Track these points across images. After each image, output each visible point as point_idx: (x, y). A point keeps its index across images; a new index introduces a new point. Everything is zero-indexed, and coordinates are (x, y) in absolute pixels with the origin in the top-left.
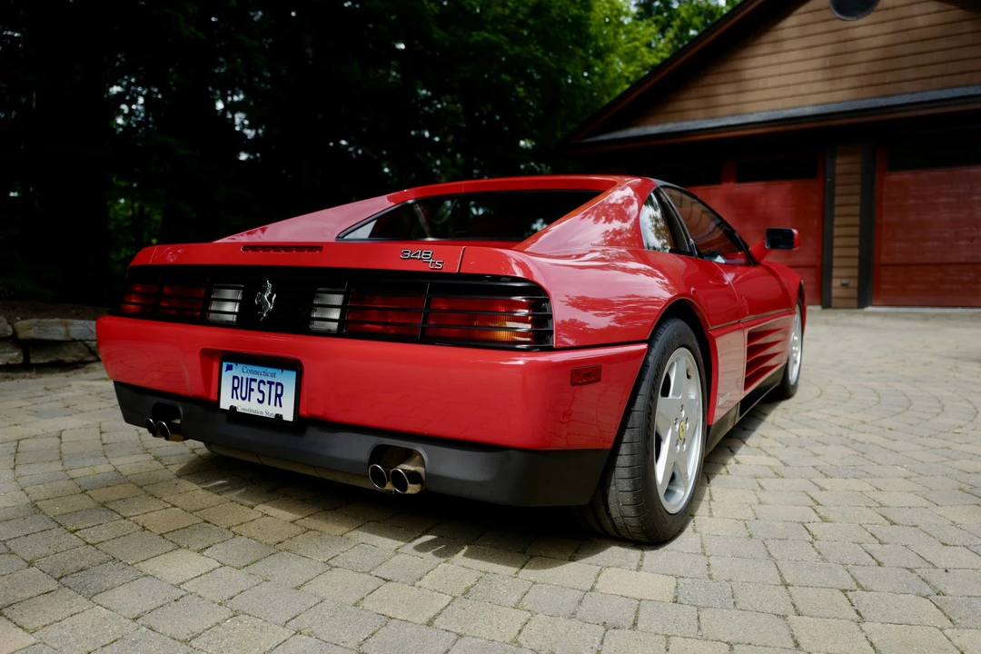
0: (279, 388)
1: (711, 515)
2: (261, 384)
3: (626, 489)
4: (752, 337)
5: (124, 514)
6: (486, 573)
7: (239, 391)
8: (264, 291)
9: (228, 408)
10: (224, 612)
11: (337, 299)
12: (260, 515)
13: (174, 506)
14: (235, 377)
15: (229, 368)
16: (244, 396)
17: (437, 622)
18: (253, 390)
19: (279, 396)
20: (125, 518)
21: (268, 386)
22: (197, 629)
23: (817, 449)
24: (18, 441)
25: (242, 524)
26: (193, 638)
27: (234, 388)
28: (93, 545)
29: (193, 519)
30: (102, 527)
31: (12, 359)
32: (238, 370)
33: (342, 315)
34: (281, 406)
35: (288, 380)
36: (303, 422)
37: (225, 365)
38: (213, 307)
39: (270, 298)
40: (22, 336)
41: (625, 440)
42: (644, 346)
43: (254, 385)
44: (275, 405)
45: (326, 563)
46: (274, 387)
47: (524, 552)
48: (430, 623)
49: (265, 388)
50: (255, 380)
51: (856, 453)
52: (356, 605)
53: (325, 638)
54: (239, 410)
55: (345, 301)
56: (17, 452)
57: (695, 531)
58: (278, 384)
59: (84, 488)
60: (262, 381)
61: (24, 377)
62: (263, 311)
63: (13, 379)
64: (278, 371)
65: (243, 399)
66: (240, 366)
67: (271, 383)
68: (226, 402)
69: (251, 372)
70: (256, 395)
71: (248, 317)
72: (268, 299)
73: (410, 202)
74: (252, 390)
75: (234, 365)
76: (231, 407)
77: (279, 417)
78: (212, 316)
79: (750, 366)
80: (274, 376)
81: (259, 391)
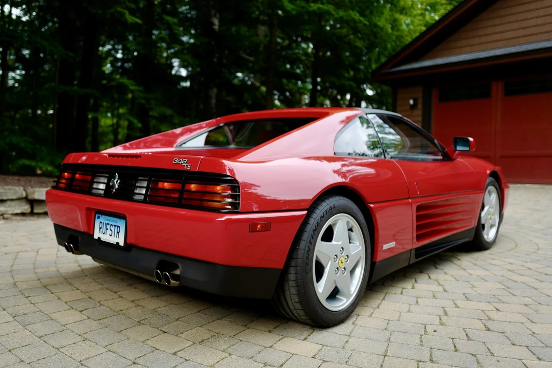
1: (371, 316)
2: (111, 227)
3: (294, 293)
4: (419, 208)
5: (52, 291)
6: (217, 333)
7: (102, 229)
8: (114, 179)
9: (97, 238)
10: (80, 338)
11: (145, 184)
12: (118, 296)
13: (78, 289)
14: (101, 222)
15: (99, 217)
16: (104, 232)
17: (178, 354)
19: (118, 232)
20: (52, 293)
21: (114, 227)
22: (64, 344)
23: (475, 284)
24: (18, 253)
25: (107, 300)
26: (61, 348)
27: (100, 228)
28: (34, 304)
29: (84, 296)
30: (40, 296)
31: (25, 210)
32: (102, 219)
33: (147, 192)
34: (119, 238)
35: (122, 224)
36: (128, 246)
37: (97, 216)
38: (95, 186)
39: (117, 182)
40: (30, 197)
41: (293, 265)
42: (305, 212)
43: (108, 227)
44: (117, 237)
45: (139, 322)
46: (116, 228)
47: (246, 326)
48: (175, 354)
49: (113, 228)
50: (109, 224)
51: (504, 287)
52: (143, 342)
53: (121, 354)
54: (102, 239)
55: (148, 185)
56: (16, 258)
57: (353, 323)
58: (118, 227)
59: (39, 278)
60: (112, 225)
61: (30, 220)
62: (113, 189)
63: (25, 220)
64: (118, 220)
65: (104, 234)
66: (103, 216)
67: (115, 226)
68: (96, 235)
69: (108, 220)
70: (109, 232)
71: (108, 192)
72: (116, 183)
73: (222, 125)
74: (107, 229)
75: (100, 215)
76: (98, 238)
77: (118, 243)
78: (94, 191)
79: (419, 228)
80: (116, 222)
81: (111, 230)
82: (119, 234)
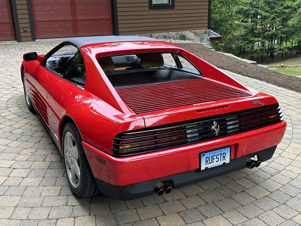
0: (224, 154)
2: (217, 156)
7: (209, 162)
9: (204, 169)
14: (206, 158)
15: (204, 155)
16: (211, 162)
18: (214, 159)
19: (224, 157)
27: (206, 161)
32: (207, 155)
34: (225, 160)
35: (227, 151)
37: (202, 155)
43: (215, 157)
44: (223, 160)
46: (222, 155)
50: (215, 155)
54: (209, 167)
66: (208, 153)
69: (213, 153)
70: (215, 161)
75: (206, 154)
76: (206, 168)
77: (224, 164)
80: (222, 151)
81: (217, 158)
82: (225, 157)
